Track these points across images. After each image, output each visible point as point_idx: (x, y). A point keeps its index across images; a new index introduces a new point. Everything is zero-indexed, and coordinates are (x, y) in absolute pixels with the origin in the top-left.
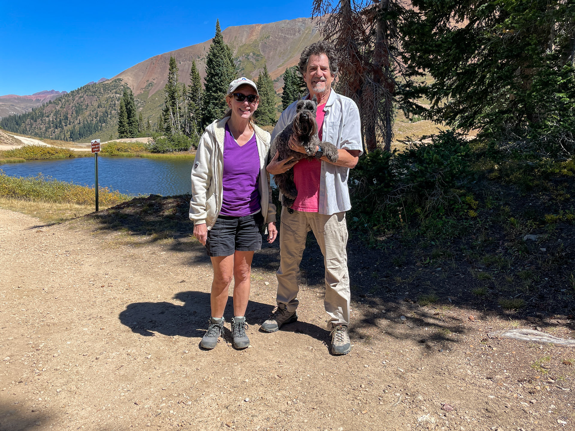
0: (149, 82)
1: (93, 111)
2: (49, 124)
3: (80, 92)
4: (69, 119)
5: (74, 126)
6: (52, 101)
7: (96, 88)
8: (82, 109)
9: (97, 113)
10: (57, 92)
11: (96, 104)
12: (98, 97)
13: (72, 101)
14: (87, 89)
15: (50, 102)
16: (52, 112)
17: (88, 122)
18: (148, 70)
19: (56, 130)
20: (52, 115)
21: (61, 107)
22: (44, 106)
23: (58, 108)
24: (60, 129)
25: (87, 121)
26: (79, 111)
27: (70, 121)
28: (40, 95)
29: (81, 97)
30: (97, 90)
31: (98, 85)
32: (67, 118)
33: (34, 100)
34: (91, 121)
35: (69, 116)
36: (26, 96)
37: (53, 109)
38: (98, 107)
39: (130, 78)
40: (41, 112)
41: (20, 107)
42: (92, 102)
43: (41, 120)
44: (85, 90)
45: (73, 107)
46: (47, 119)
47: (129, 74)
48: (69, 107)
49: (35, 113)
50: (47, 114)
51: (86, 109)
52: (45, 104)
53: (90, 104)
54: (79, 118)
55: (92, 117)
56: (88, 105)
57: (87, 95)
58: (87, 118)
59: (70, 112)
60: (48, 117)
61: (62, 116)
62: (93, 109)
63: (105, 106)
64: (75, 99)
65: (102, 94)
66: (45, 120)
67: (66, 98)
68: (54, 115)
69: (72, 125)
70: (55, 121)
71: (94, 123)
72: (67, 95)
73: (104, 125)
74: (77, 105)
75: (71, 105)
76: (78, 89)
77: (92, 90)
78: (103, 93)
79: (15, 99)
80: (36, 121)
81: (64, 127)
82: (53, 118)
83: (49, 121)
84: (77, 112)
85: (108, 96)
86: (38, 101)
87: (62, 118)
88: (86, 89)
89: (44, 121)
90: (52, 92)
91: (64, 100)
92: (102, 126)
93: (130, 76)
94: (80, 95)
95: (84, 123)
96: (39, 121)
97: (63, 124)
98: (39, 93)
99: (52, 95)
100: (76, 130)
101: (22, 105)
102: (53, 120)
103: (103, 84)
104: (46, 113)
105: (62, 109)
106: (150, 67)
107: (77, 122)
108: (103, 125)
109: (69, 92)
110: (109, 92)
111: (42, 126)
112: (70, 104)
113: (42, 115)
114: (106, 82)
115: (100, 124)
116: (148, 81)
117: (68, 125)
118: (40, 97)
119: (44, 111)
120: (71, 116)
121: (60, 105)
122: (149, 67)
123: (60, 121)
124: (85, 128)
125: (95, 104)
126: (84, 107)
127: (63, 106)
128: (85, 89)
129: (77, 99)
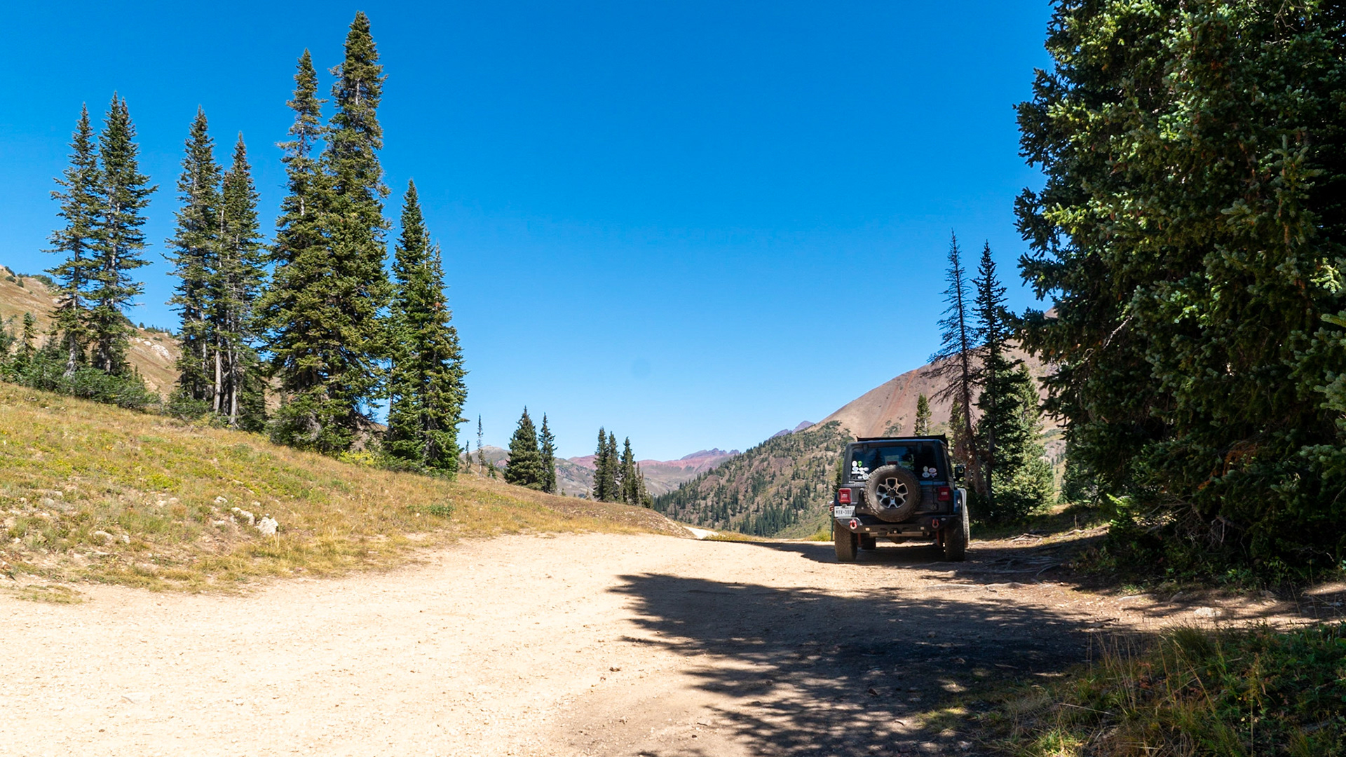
0: (892, 424)
1: (782, 486)
2: (705, 512)
3: (763, 450)
4: (739, 502)
5: (748, 516)
6: (714, 469)
7: (791, 441)
8: (764, 483)
9: (790, 490)
10: (722, 453)
11: (789, 472)
12: (794, 459)
13: (748, 468)
14: (775, 445)
15: (711, 472)
16: (712, 491)
17: (772, 509)
18: (889, 400)
19: (716, 524)
20: (712, 495)
21: (729, 481)
22: (699, 478)
23: (723, 482)
24: (723, 521)
25: (771, 505)
26: (758, 485)
27: (741, 506)
28: (693, 459)
29: (763, 460)
30: (792, 446)
31: (796, 437)
32: (736, 501)
33: (683, 467)
34: (778, 506)
35: (740, 497)
36: (670, 462)
37: (715, 485)
38: (793, 478)
39: (854, 418)
40: (694, 491)
41: (659, 482)
42: (783, 469)
43: (693, 505)
44: (772, 447)
45: (748, 479)
46: (703, 503)
47: (853, 411)
48: (741, 479)
49: (685, 493)
50: (703, 494)
51: (771, 482)
52: (702, 477)
53: (778, 473)
54: (757, 499)
55: (781, 498)
56: (774, 475)
57: (775, 456)
58: (772, 499)
59: (742, 489)
60: (704, 499)
61: (728, 496)
62: (783, 482)
63: (806, 475)
64: (752, 464)
65: (802, 452)
66: (699, 505)
67: (738, 463)
68: (715, 496)
69: (744, 515)
70: (716, 506)
71: (784, 508)
72: (740, 458)
73: (801, 512)
74: (756, 476)
75: (745, 476)
76: (760, 445)
77: (784, 446)
78: (803, 450)
79: (652, 467)
80: (684, 507)
81: (731, 517)
82: (712, 501)
83: (706, 506)
84: (755, 489)
85: (813, 455)
86: (689, 469)
87: (728, 500)
88: (773, 444)
89: (697, 507)
90: (714, 452)
91: (734, 466)
92: (797, 515)
93: (855, 415)
94: (762, 456)
95: (765, 510)
96: (689, 507)
97: (730, 511)
98: (692, 456)
99: (714, 458)
100: (751, 524)
101: (664, 478)
102: (712, 505)
103: (805, 434)
104: (701, 492)
105: (729, 484)
106: (895, 395)
107: (753, 507)
108: (799, 512)
109: (743, 451)
110: (814, 447)
111: (693, 517)
112: (743, 475)
113: (695, 496)
114: (810, 430)
115: (794, 511)
116: (888, 422)
117: (738, 514)
118: (694, 462)
119: (699, 490)
120: (744, 496)
121: (727, 477)
122: (892, 395)
123: (725, 506)
124: (766, 518)
125: (787, 473)
126: (768, 478)
127: (732, 479)
128: (772, 444)
129: (756, 463)
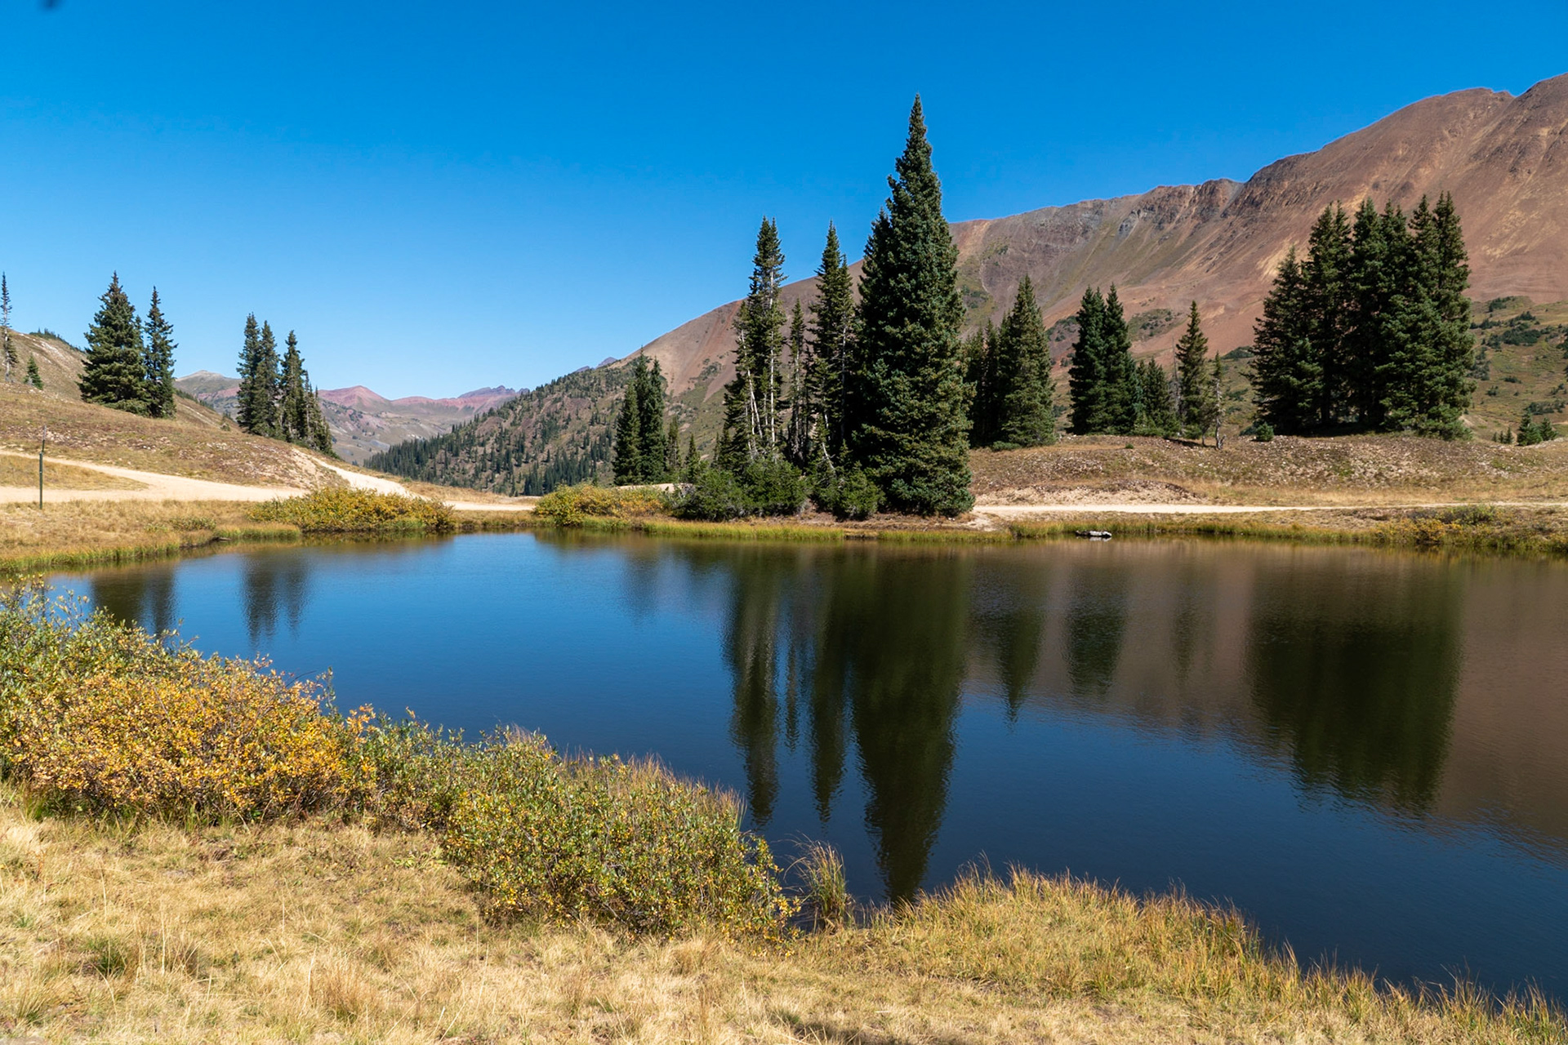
0: (710, 364)
1: (579, 432)
2: (483, 460)
3: (556, 388)
4: (526, 450)
5: (536, 467)
6: (495, 411)
7: (590, 378)
8: (557, 428)
9: (587, 438)
10: (510, 391)
11: (586, 416)
12: (593, 401)
13: (537, 409)
14: (572, 383)
15: (491, 412)
16: (492, 436)
17: (565, 458)
18: (708, 337)
19: (497, 475)
20: (491, 441)
21: (513, 424)
22: (477, 420)
23: (506, 425)
24: (505, 472)
25: (564, 455)
26: (548, 431)
27: (527, 454)
28: (473, 398)
29: (556, 401)
30: (592, 385)
31: (596, 374)
32: (521, 448)
33: (461, 407)
34: (572, 455)
35: (527, 444)
36: (444, 401)
37: (496, 428)
38: (592, 423)
39: (667, 355)
40: (469, 435)
41: (430, 424)
42: (580, 412)
43: (469, 453)
44: (567, 385)
45: (536, 423)
46: (480, 450)
47: (666, 346)
48: (529, 422)
49: (458, 437)
50: (481, 440)
51: (565, 427)
52: (481, 418)
53: (573, 417)
54: (547, 447)
55: (577, 446)
56: (569, 419)
57: (570, 396)
58: (565, 448)
59: (530, 435)
60: (483, 445)
61: (512, 443)
62: (579, 428)
63: (607, 420)
64: (543, 405)
65: (603, 392)
66: (476, 452)
67: (525, 404)
68: (496, 442)
69: (531, 465)
70: (496, 454)
71: (579, 458)
72: (526, 396)
73: (599, 464)
74: (547, 419)
75: (534, 420)
76: (553, 382)
77: (582, 384)
78: (604, 389)
79: (422, 405)
80: (456, 455)
81: (515, 468)
82: (493, 448)
83: (485, 454)
84: (544, 434)
85: (616, 396)
86: (468, 409)
87: (511, 447)
88: (568, 383)
89: (473, 455)
90: (500, 390)
91: (520, 407)
92: (595, 467)
93: (668, 351)
94: (555, 396)
95: (557, 461)
96: (463, 455)
97: (513, 461)
98: (473, 394)
99: (499, 397)
100: (539, 476)
101: (436, 420)
102: (492, 453)
103: (607, 371)
104: (479, 437)
105: (513, 428)
106: (715, 329)
107: (542, 456)
108: (598, 463)
109: (532, 389)
110: (618, 387)
111: (468, 467)
112: (531, 417)
113: (471, 441)
114: (614, 366)
115: (591, 462)
116: (706, 361)
117: (523, 465)
118: (474, 402)
119: (476, 434)
120: (532, 443)
121: (511, 420)
122: (711, 329)
123: (508, 454)
124: (558, 470)
125: (584, 416)
126: (561, 423)
127: (517, 422)
128: (567, 381)
129: (547, 404)
